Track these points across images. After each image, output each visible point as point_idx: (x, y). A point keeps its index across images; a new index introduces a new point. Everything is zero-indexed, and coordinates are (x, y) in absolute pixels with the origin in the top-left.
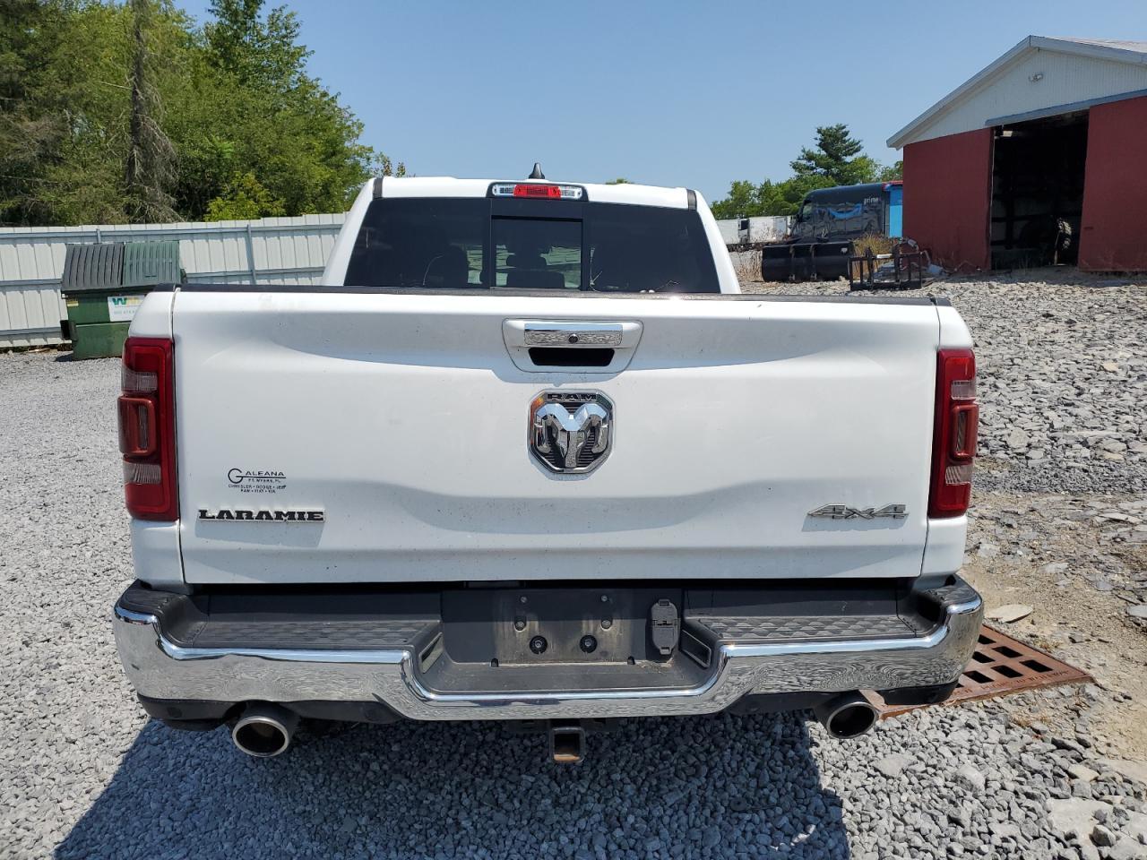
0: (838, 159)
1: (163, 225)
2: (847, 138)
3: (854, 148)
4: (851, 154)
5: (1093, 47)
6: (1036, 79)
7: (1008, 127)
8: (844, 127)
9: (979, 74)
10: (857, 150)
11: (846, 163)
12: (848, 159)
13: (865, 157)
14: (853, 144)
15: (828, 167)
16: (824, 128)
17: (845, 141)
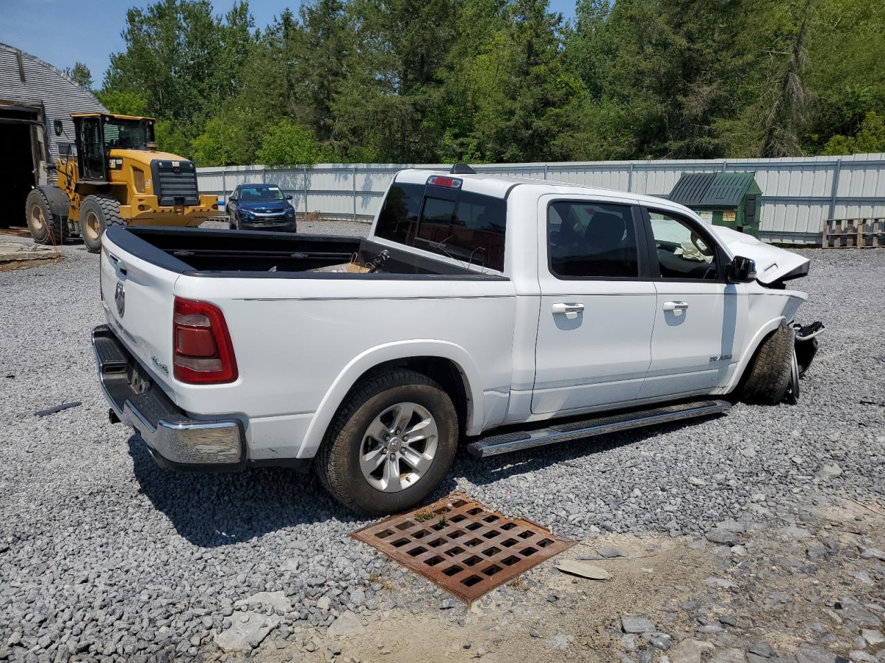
1: (771, 159)
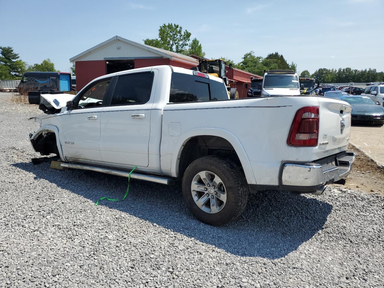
0: (10, 60)
2: (13, 52)
3: (15, 56)
4: (15, 59)
5: (135, 43)
6: (119, 48)
7: (108, 61)
8: (11, 48)
9: (101, 44)
10: (18, 58)
11: (14, 62)
12: (14, 60)
13: (21, 61)
14: (16, 55)
15: (6, 62)
16: (3, 47)
17: (12, 54)
